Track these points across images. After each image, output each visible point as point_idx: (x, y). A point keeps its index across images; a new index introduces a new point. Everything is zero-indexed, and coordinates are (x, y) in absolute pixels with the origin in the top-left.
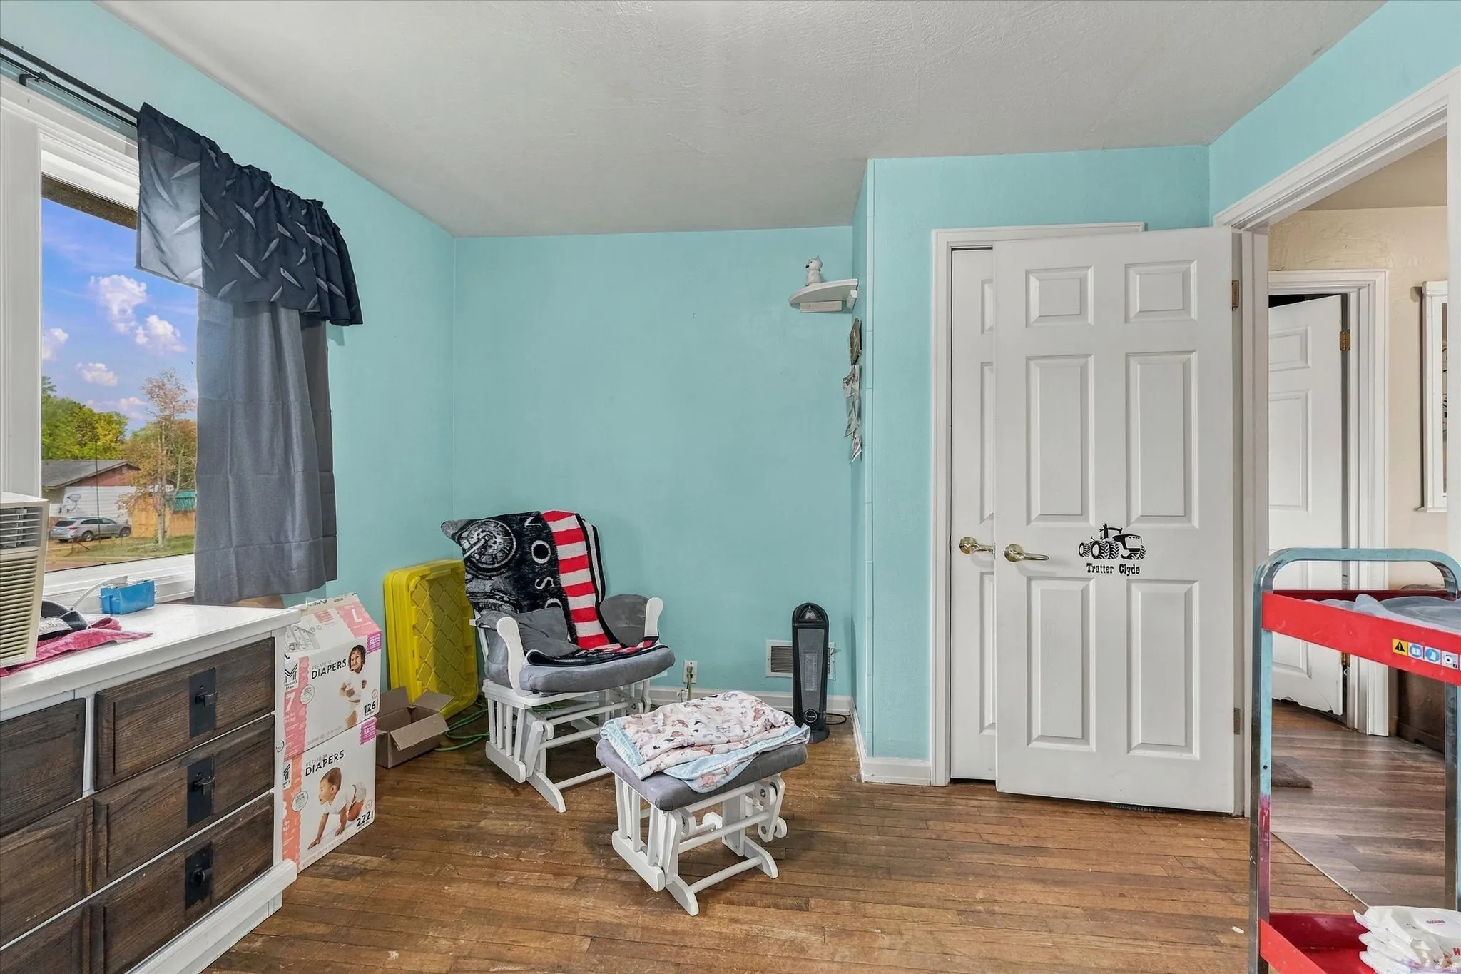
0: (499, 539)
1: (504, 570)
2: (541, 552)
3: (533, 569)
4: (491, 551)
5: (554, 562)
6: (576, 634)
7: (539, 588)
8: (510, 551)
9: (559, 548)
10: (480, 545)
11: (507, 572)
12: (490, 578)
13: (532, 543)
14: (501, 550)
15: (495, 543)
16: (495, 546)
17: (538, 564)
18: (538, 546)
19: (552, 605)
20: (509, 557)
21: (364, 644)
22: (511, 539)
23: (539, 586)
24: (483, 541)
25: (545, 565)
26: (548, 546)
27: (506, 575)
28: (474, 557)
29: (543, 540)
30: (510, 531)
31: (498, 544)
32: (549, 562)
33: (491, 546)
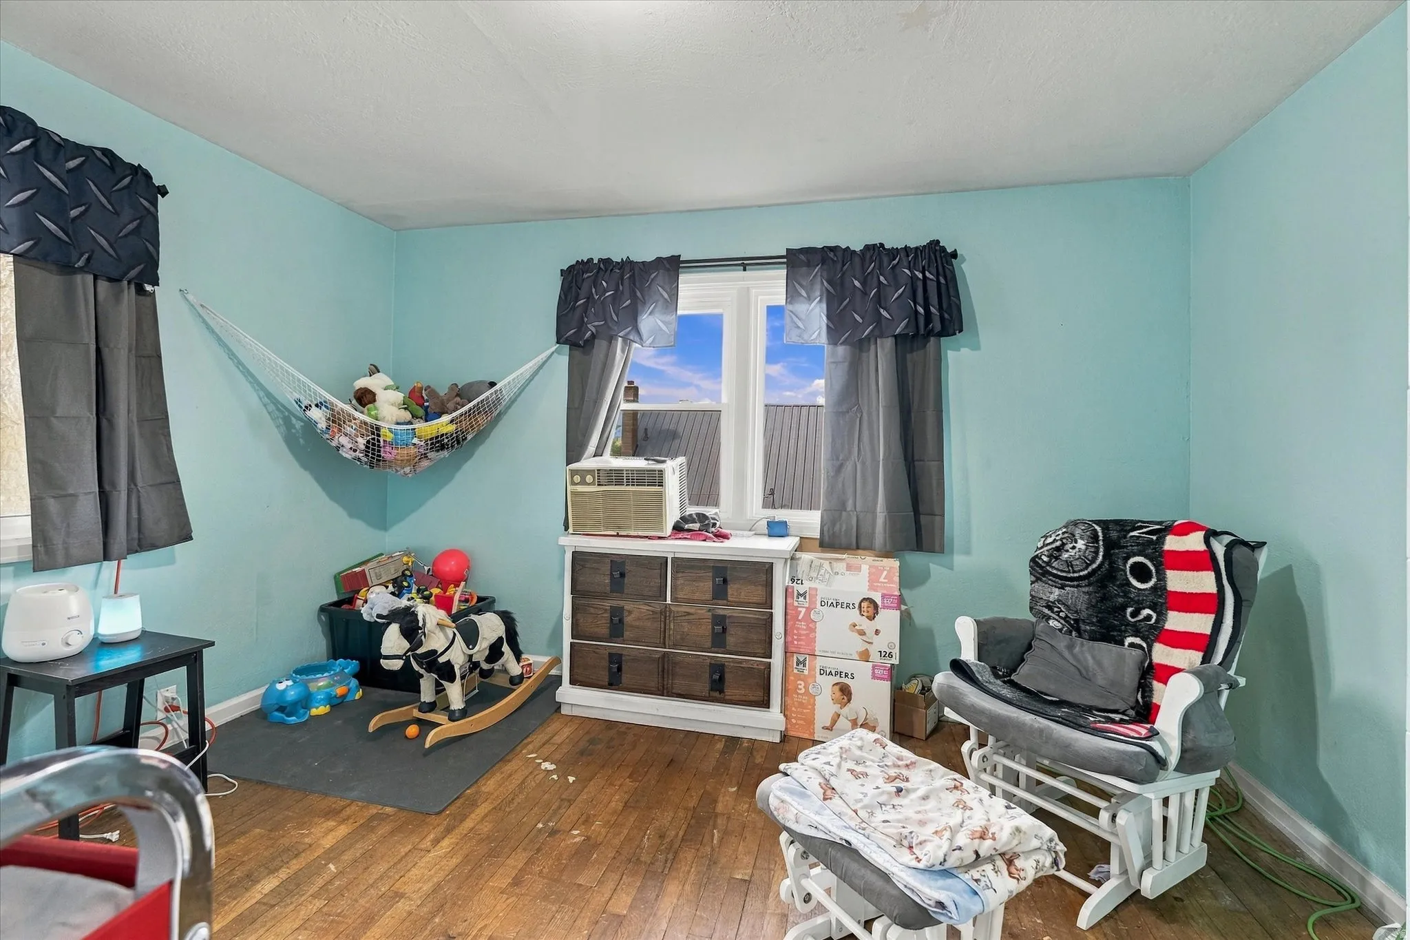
0: (1081, 544)
1: (1083, 583)
2: (1141, 573)
3: (1126, 594)
4: (1066, 556)
5: (1160, 589)
6: (1151, 697)
7: (1130, 618)
8: (1093, 561)
9: (1170, 574)
10: (1054, 546)
11: (1086, 586)
12: (1062, 587)
13: (1127, 558)
14: (1080, 558)
15: (1074, 548)
16: (1072, 552)
17: (1135, 588)
18: (1136, 564)
19: (1132, 645)
20: (1090, 569)
21: (878, 599)
22: (1097, 548)
23: (1133, 617)
24: (1058, 543)
25: (1147, 592)
26: (1152, 568)
27: (1086, 589)
28: (1040, 558)
29: (1146, 557)
30: (1101, 538)
31: (1077, 550)
32: (1154, 589)
33: (1067, 551)
